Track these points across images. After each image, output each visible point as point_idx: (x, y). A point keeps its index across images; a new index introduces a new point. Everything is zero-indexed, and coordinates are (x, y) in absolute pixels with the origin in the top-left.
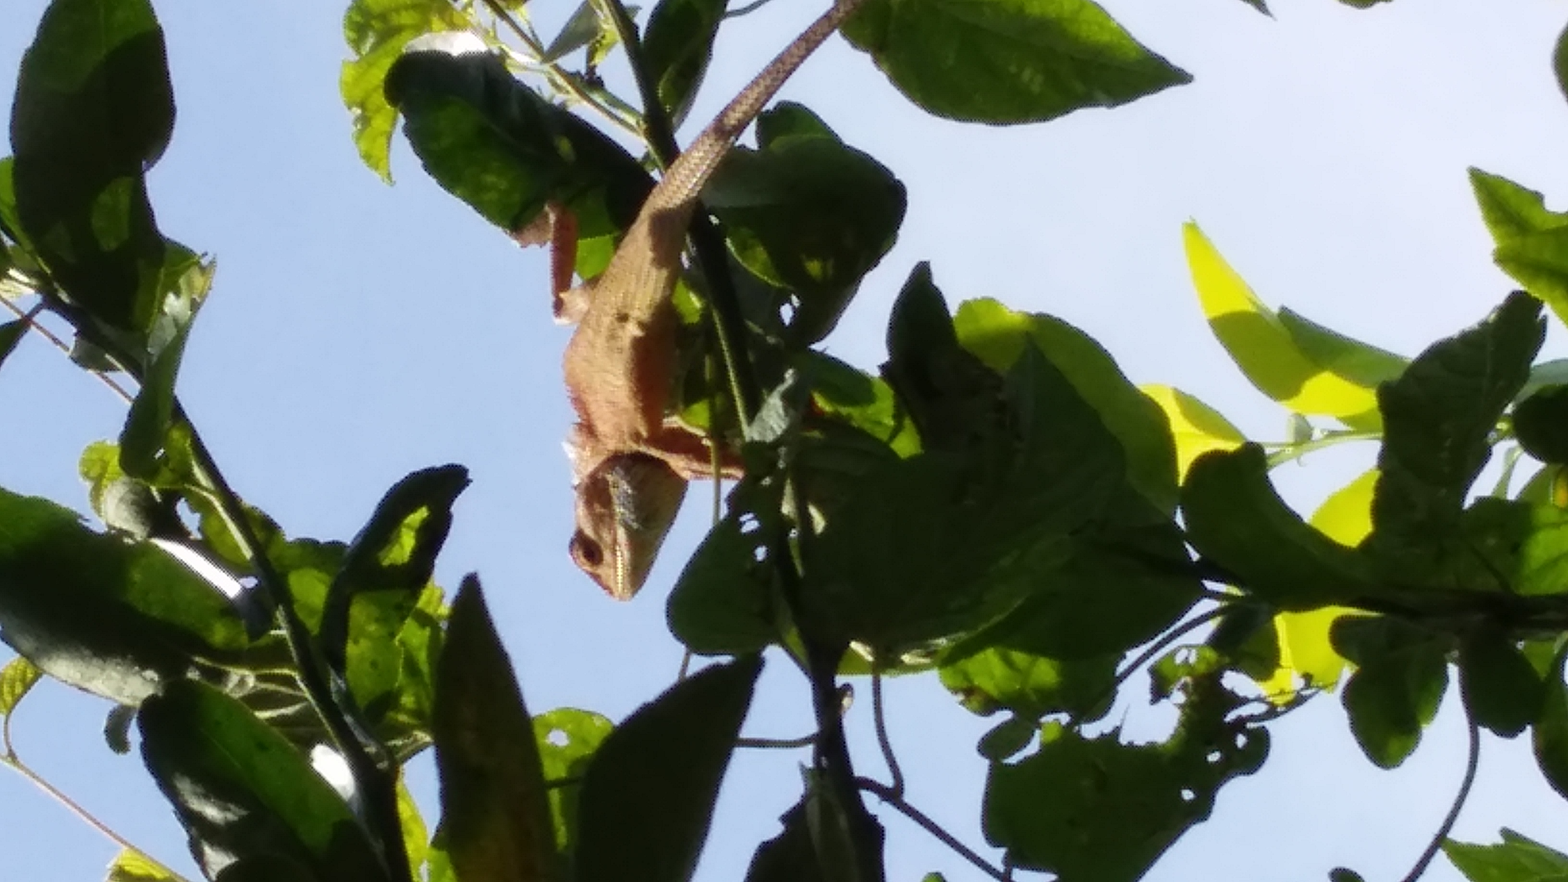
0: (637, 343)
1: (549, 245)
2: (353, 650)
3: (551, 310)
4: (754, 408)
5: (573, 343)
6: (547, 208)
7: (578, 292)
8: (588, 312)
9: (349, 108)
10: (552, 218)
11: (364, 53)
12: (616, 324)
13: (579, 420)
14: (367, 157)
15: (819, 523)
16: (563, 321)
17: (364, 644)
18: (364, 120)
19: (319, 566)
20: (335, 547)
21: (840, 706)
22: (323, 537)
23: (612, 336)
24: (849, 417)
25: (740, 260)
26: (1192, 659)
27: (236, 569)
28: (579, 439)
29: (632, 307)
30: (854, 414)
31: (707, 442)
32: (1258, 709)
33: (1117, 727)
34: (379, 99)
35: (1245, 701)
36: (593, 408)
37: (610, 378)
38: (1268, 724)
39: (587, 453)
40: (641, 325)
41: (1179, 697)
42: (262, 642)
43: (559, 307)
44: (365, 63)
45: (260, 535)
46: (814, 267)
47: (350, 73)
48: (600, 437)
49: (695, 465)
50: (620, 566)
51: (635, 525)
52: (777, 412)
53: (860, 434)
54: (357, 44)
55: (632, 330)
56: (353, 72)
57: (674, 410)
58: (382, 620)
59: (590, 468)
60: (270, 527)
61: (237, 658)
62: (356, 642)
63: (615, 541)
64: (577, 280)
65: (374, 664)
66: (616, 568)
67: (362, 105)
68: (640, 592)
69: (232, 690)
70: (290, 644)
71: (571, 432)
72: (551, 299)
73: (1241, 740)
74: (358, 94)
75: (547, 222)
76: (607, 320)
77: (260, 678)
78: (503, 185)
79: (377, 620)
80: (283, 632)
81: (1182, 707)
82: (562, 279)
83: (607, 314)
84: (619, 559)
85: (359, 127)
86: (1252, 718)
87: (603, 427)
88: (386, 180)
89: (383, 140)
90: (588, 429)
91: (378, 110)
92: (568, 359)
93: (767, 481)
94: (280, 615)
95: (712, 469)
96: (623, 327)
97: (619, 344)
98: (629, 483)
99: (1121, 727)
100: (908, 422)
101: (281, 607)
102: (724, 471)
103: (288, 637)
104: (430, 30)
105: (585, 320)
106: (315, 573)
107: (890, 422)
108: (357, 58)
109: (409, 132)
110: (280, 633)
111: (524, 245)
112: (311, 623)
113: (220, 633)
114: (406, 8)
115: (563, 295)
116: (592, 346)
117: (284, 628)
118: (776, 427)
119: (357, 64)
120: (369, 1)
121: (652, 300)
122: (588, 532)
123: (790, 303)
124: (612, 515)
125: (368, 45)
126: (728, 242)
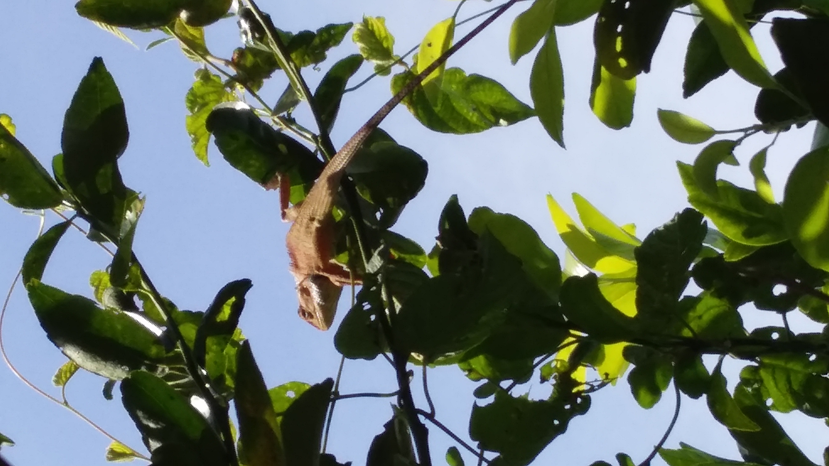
0: (318, 230)
1: (278, 189)
2: (207, 357)
3: (281, 217)
4: (369, 257)
5: (291, 230)
6: (277, 174)
7: (292, 209)
8: (298, 217)
9: (190, 135)
10: (279, 178)
11: (195, 112)
12: (309, 222)
13: (291, 262)
14: (198, 155)
15: (398, 307)
16: (286, 221)
17: (212, 355)
18: (196, 140)
19: (193, 322)
20: (199, 314)
21: (408, 379)
22: (194, 310)
23: (308, 227)
25: (361, 195)
26: (558, 365)
27: (159, 323)
29: (316, 215)
31: (349, 270)
34: (203, 129)
36: (298, 257)
37: (306, 244)
40: (320, 222)
41: (552, 381)
42: (171, 354)
43: (284, 215)
44: (196, 116)
45: (168, 309)
46: (389, 200)
49: (343, 280)
52: (378, 259)
54: (191, 109)
55: (316, 224)
56: (190, 120)
57: (333, 257)
58: (219, 344)
59: (300, 280)
60: (172, 306)
61: (161, 361)
62: (209, 354)
64: (291, 205)
65: (215, 362)
67: (194, 134)
69: (159, 374)
70: (183, 354)
71: (290, 266)
72: (281, 212)
73: (579, 400)
74: (193, 129)
75: (277, 180)
76: (305, 221)
77: (170, 369)
78: (257, 164)
79: (216, 344)
80: (180, 350)
81: (554, 385)
82: (285, 203)
83: (305, 218)
84: (319, 317)
85: (194, 143)
86: (584, 391)
87: (302, 264)
88: (206, 164)
89: (204, 148)
90: (296, 265)
91: (203, 134)
92: (288, 237)
93: (374, 288)
94: (178, 343)
95: (351, 281)
96: (312, 223)
97: (310, 230)
99: (528, 393)
101: (178, 340)
102: (356, 282)
103: (182, 351)
104: (226, 100)
105: (296, 220)
106: (191, 325)
108: (191, 114)
109: (218, 143)
110: (178, 350)
111: (268, 189)
112: (191, 345)
113: (154, 351)
114: (212, 93)
115: (285, 210)
116: (299, 231)
117: (180, 347)
118: (378, 265)
119: (192, 116)
120: (195, 90)
123: (380, 211)
125: (196, 109)
126: (356, 187)
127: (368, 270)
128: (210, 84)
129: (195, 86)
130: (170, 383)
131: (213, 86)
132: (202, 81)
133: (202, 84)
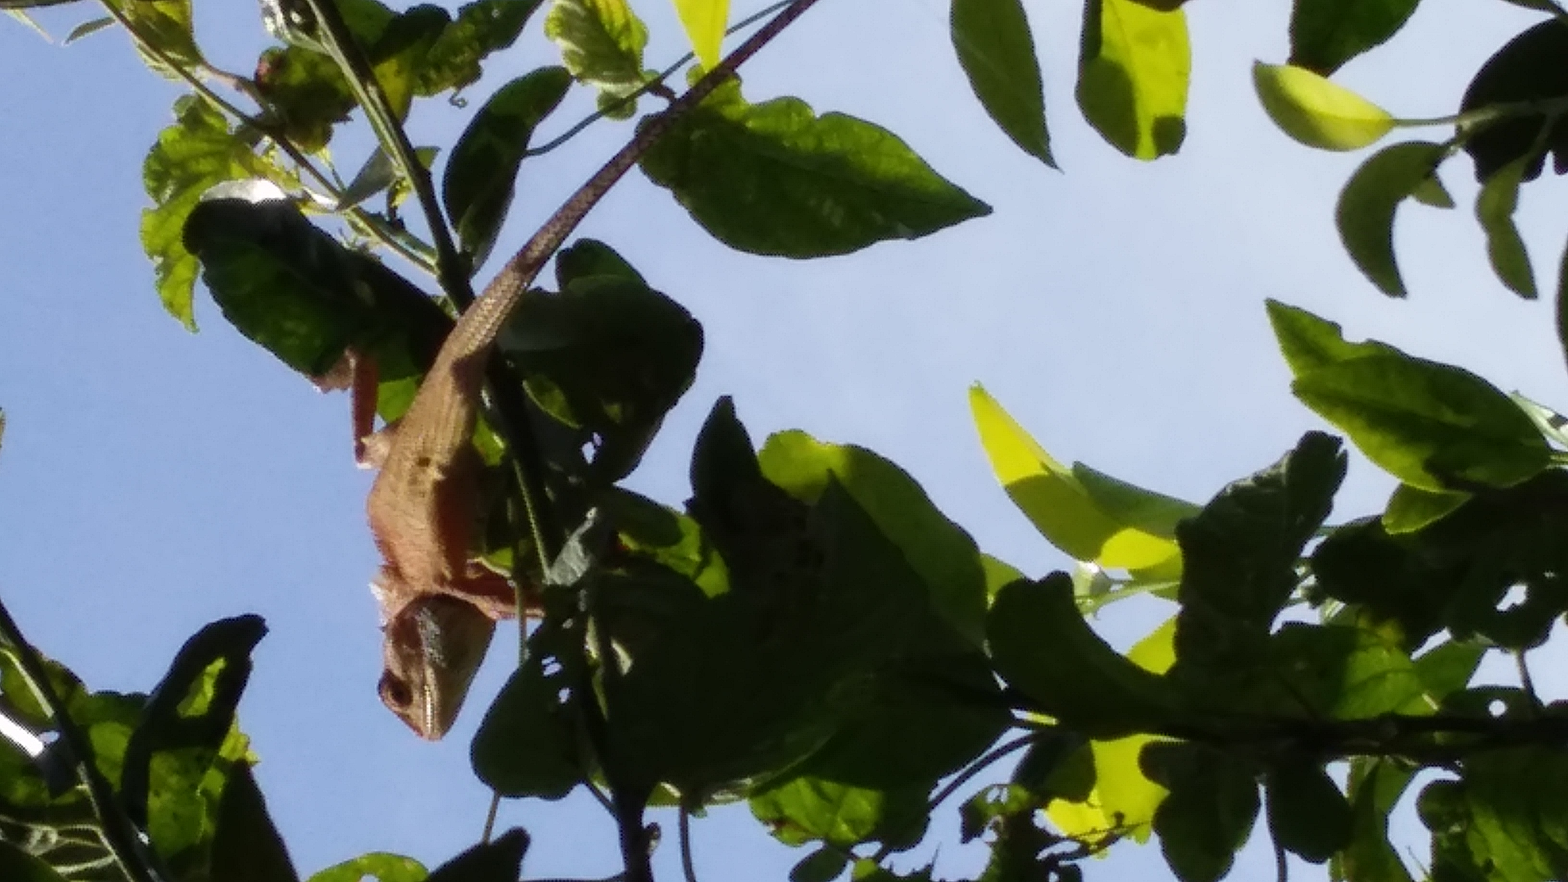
0: (439, 487)
1: (350, 390)
2: (154, 803)
3: (354, 456)
4: (555, 549)
5: (375, 489)
6: (347, 353)
7: (379, 437)
8: (390, 455)
9: (152, 258)
10: (353, 363)
11: (163, 201)
12: (417, 468)
13: (384, 563)
14: (169, 305)
15: (626, 662)
16: (366, 466)
17: (166, 796)
18: (166, 269)
19: (121, 719)
20: (136, 699)
21: (648, 846)
22: (125, 690)
23: (414, 481)
24: (655, 556)
25: (538, 403)
26: (1004, 799)
27: (36, 725)
28: (386, 582)
29: (432, 451)
30: (661, 553)
31: (512, 584)
32: (1071, 847)
33: (929, 864)
34: (178, 247)
35: (1056, 839)
36: (399, 551)
37: (412, 522)
38: (1080, 862)
39: (395, 594)
40: (442, 469)
41: (990, 835)
42: (66, 797)
43: (361, 452)
44: (165, 211)
45: (60, 691)
46: (613, 410)
47: (149, 222)
49: (501, 607)
50: (429, 706)
51: (444, 666)
52: (577, 554)
53: (666, 570)
54: (156, 192)
55: (434, 474)
56: (153, 221)
57: (478, 551)
58: (184, 772)
59: (398, 609)
60: (71, 681)
61: (39, 815)
62: (157, 794)
63: (424, 683)
64: (379, 423)
65: (175, 816)
66: (425, 710)
67: (164, 253)
68: (449, 734)
69: (36, 848)
70: (92, 799)
71: (378, 574)
72: (354, 444)
73: (1053, 878)
74: (159, 242)
75: (349, 368)
76: (408, 465)
77: (60, 834)
78: (303, 330)
79: (178, 772)
80: (84, 787)
81: (992, 845)
82: (363, 426)
83: (407, 459)
84: (428, 699)
85: (161, 275)
86: (1064, 856)
87: (409, 570)
88: (190, 326)
89: (185, 288)
90: (394, 570)
91: (181, 258)
92: (370, 505)
93: (568, 624)
94: (82, 771)
95: (516, 610)
96: (424, 472)
97: (421, 488)
98: (436, 623)
99: (933, 864)
100: (716, 557)
101: (82, 763)
102: (528, 612)
103: (90, 792)
104: (230, 178)
105: (386, 464)
106: (117, 726)
107: (695, 557)
108: (156, 206)
109: (209, 280)
110: (81, 788)
111: (326, 390)
112: (114, 777)
113: (21, 791)
114: (206, 155)
115: (365, 440)
116: (394, 491)
117: (86, 783)
118: (577, 569)
119: (157, 212)
120: (167, 149)
121: (452, 444)
123: (592, 440)
125: (168, 192)
126: (525, 384)
127: (553, 581)
128: (200, 133)
129: (166, 141)
130: (62, 870)
131: (209, 141)
132: (181, 127)
133: (182, 135)
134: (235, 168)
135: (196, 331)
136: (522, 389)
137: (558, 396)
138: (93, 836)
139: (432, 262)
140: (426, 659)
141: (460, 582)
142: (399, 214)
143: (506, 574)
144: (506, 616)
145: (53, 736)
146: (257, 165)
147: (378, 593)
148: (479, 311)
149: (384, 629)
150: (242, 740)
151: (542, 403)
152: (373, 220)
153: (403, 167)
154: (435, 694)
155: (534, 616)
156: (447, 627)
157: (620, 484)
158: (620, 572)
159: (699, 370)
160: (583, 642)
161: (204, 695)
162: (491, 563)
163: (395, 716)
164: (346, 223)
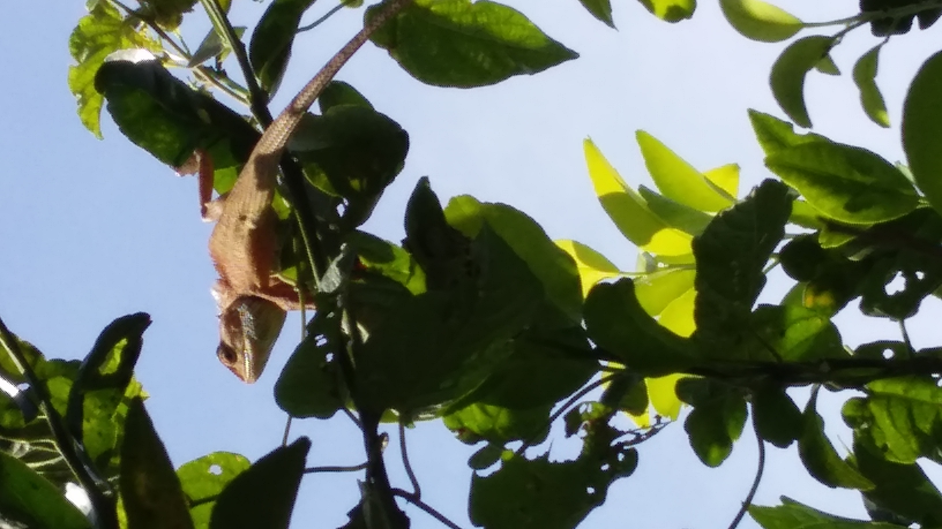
0: (252, 233)
1: (197, 175)
2: (86, 426)
3: (200, 214)
4: (322, 270)
5: (214, 234)
6: (195, 153)
7: (215, 203)
8: (222, 215)
9: (75, 95)
10: (198, 159)
11: (82, 61)
12: (239, 222)
13: (219, 277)
14: (86, 123)
15: (365, 335)
16: (207, 220)
17: (93, 422)
18: (84, 102)
19: (65, 375)
20: (75, 363)
21: (381, 445)
22: (68, 358)
23: (237, 229)
24: (381, 270)
25: (310, 181)
26: (589, 410)
27: (15, 379)
28: (220, 288)
29: (248, 212)
30: (385, 268)
31: (297, 290)
32: (630, 437)
33: (547, 452)
34: (91, 89)
35: (621, 433)
36: (228, 270)
37: (237, 253)
38: (637, 447)
39: (226, 296)
40: (254, 222)
41: (582, 433)
42: (33, 422)
43: (204, 212)
44: (83, 67)
45: (29, 359)
46: (355, 184)
47: (74, 74)
48: (234, 287)
49: (290, 303)
50: (247, 363)
51: (255, 338)
52: (335, 273)
53: (388, 280)
54: (77, 55)
55: (249, 225)
56: (76, 73)
57: (276, 271)
58: (103, 407)
59: (228, 304)
60: (35, 353)
61: (17, 433)
62: (88, 421)
63: (244, 348)
64: (215, 194)
65: (100, 434)
66: (245, 365)
67: (82, 92)
68: (260, 378)
69: (16, 454)
71: (215, 284)
72: (200, 207)
73: (621, 457)
74: (79, 85)
75: (196, 162)
76: (233, 220)
77: (32, 444)
78: (168, 138)
79: (100, 408)
80: (45, 417)
81: (584, 438)
82: (206, 196)
83: (233, 216)
84: (247, 359)
85: (81, 105)
86: (626, 443)
87: (234, 281)
88: (98, 136)
89: (95, 113)
90: (225, 282)
91: (93, 95)
92: (211, 243)
93: (331, 315)
94: (43, 408)
95: (299, 305)
96: (243, 224)
97: (242, 233)
98: (250, 313)
99: (549, 452)
100: (419, 270)
101: (43, 403)
102: (307, 306)
103: (48, 419)
104: (121, 47)
105: (220, 220)
106: (63, 379)
107: (406, 271)
108: (77, 64)
109: (110, 109)
110: (43, 417)
111: (183, 175)
112: (62, 410)
113: (8, 420)
114: (106, 33)
115: (206, 205)
116: (225, 235)
117: (46, 415)
118: (335, 282)
119: (78, 68)
120: (83, 29)
121: (260, 207)
122: (228, 342)
123: (343, 203)
124: (241, 332)
125: (84, 57)
126: (303, 171)
127: (322, 289)
128: (104, 21)
129: (83, 25)
130: (32, 465)
131: (109, 24)
132: (92, 16)
133: (93, 20)
134: (125, 41)
135: (102, 138)
136: (302, 173)
137: (324, 177)
138: (51, 446)
139: (244, 96)
140: (245, 334)
141: (265, 289)
142: (223, 67)
143: (293, 284)
144: (293, 309)
145: (25, 386)
146: (136, 38)
147: (216, 295)
148: (276, 128)
149: (219, 317)
150: (138, 386)
151: (313, 181)
152: (208, 71)
153: (228, 41)
154: (251, 355)
155: (310, 309)
156: (257, 315)
157: (360, 228)
158: (361, 281)
159: (407, 160)
160: (340, 324)
161: (115, 359)
162: (284, 277)
163: (228, 369)
164: (192, 73)
